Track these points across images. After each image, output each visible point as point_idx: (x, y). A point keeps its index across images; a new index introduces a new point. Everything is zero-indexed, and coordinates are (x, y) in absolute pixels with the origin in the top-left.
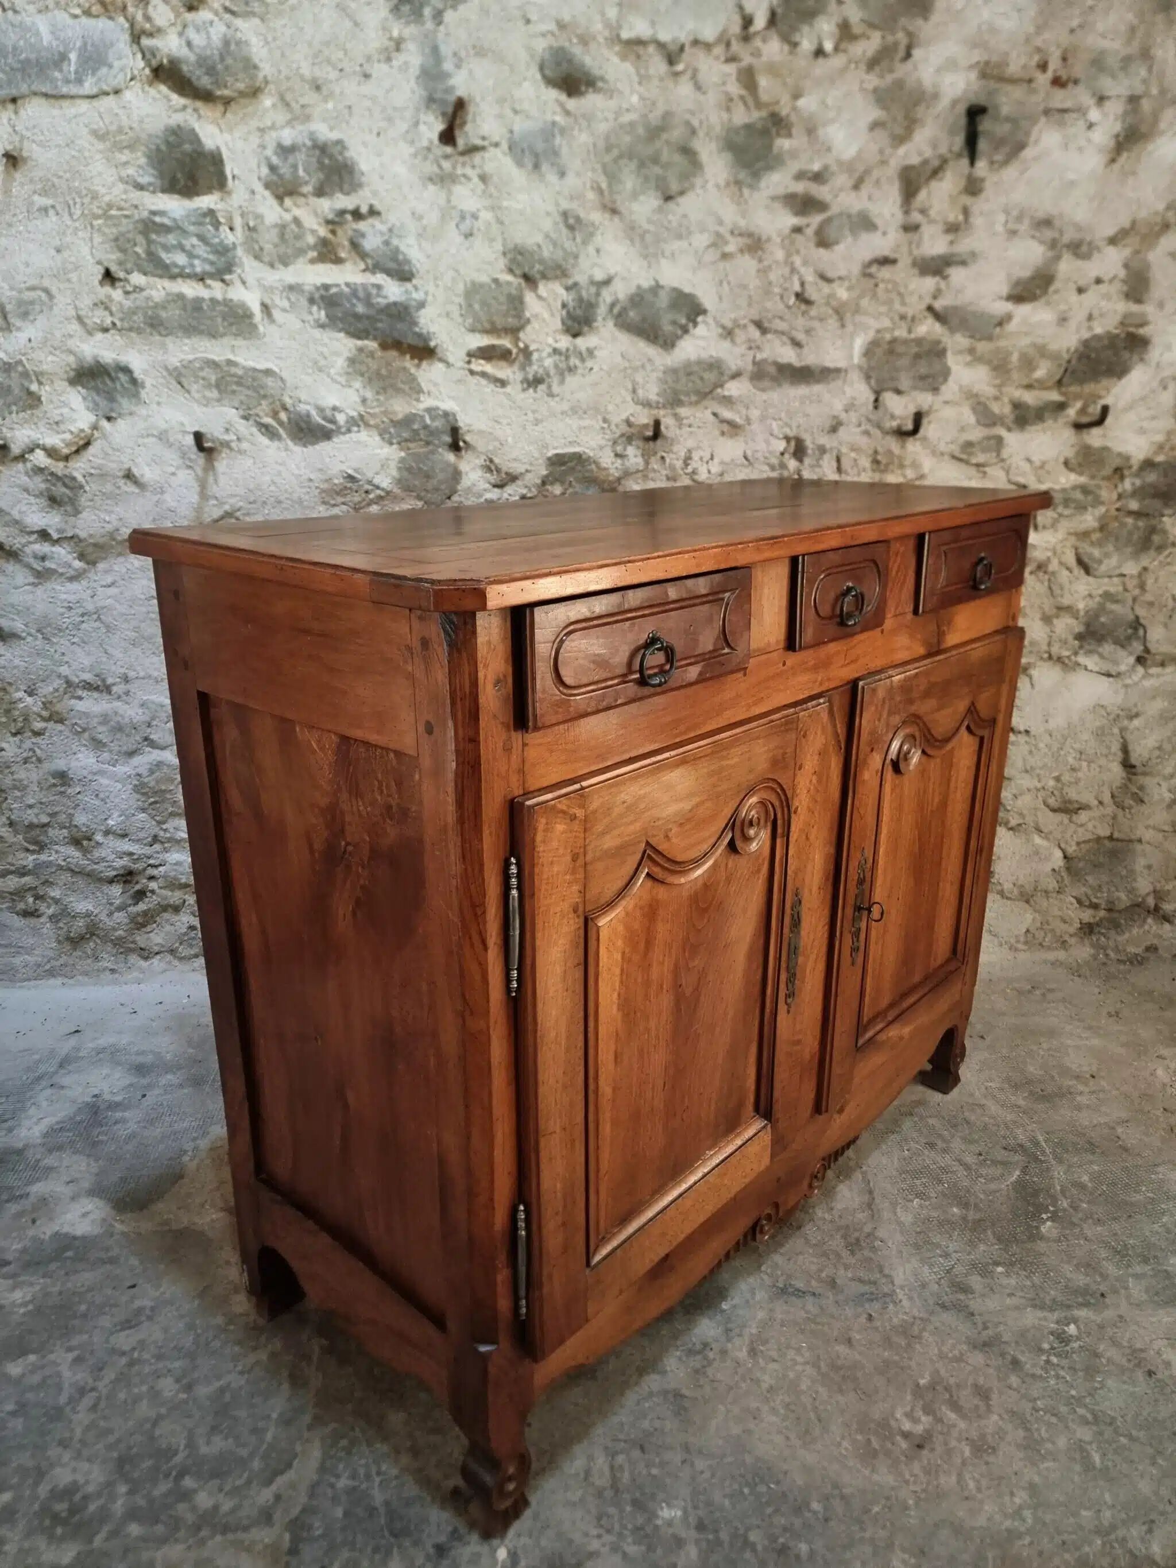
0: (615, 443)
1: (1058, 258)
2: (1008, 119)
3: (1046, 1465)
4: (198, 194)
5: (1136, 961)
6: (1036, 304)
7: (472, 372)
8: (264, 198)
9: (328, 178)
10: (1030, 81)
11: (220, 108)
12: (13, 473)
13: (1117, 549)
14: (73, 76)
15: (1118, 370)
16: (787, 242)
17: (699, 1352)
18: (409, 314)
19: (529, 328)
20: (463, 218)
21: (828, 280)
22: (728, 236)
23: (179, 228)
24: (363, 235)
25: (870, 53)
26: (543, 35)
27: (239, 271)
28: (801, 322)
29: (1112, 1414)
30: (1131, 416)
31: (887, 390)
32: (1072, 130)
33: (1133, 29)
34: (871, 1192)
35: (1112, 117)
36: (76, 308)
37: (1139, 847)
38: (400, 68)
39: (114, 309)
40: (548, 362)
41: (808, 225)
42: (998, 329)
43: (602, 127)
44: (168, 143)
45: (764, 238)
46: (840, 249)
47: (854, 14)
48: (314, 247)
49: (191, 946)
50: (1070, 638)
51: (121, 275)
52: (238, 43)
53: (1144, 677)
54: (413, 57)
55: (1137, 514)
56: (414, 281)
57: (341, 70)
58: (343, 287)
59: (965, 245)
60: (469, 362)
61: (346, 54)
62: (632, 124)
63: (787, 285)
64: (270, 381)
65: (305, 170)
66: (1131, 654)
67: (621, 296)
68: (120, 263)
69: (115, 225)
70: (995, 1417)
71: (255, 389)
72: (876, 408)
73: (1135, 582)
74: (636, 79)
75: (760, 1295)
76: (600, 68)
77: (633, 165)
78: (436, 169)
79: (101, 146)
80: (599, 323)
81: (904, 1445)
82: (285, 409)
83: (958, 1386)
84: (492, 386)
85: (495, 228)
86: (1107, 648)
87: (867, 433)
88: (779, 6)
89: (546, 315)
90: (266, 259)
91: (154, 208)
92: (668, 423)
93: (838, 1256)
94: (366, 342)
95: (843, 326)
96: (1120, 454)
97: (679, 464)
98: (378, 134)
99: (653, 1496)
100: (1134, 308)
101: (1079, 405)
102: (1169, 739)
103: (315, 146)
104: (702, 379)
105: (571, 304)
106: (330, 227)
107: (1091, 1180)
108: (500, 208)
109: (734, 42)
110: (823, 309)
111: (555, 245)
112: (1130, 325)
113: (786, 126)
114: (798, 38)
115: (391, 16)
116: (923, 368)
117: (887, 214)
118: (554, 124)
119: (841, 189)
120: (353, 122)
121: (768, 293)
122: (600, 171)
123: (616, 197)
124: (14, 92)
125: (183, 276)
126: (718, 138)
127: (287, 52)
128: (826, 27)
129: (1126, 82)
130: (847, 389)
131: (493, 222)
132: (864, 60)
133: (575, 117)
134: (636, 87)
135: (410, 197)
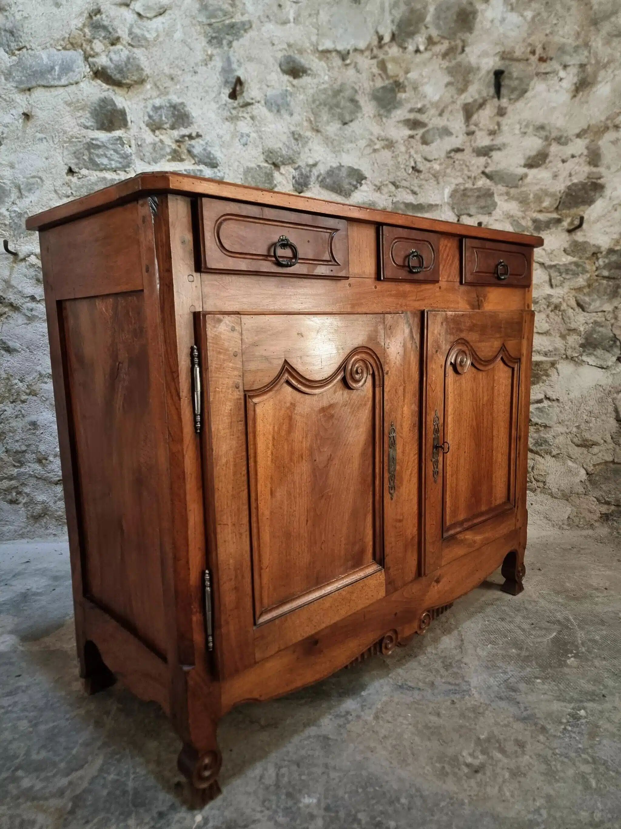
1: (549, 145)
2: (517, 79)
3: (559, 784)
4: (114, 130)
6: (539, 168)
8: (146, 131)
9: (176, 121)
10: (527, 60)
11: (126, 90)
12: (19, 267)
13: (600, 297)
14: (57, 77)
15: (590, 202)
16: (406, 143)
17: (342, 716)
20: (242, 136)
21: (430, 161)
23: (104, 146)
24: (193, 147)
25: (443, 51)
26: (281, 50)
27: (133, 166)
28: (416, 181)
29: (605, 758)
30: (599, 225)
31: (463, 215)
32: (551, 83)
33: (578, 34)
34: (462, 640)
35: (571, 76)
36: (54, 186)
38: (212, 69)
39: (72, 186)
41: (417, 134)
42: (521, 182)
43: (311, 91)
44: (100, 106)
45: (394, 141)
46: (434, 145)
47: (434, 33)
48: (168, 154)
50: (577, 346)
51: (77, 170)
52: (134, 59)
54: (218, 63)
55: (608, 278)
56: (219, 168)
57: (183, 70)
59: (499, 140)
61: (186, 63)
62: (325, 89)
63: (408, 163)
65: (165, 117)
66: (614, 355)
68: (77, 164)
69: (74, 146)
70: (528, 757)
73: (611, 315)
74: (327, 69)
75: (386, 689)
76: (309, 64)
77: (326, 109)
78: (229, 114)
79: (68, 109)
80: (311, 185)
81: (466, 770)
83: (505, 740)
85: (258, 141)
86: (599, 352)
88: (396, 30)
89: (284, 182)
90: (146, 160)
91: (93, 137)
93: (437, 671)
95: (438, 183)
96: (594, 245)
98: (201, 99)
99: (300, 791)
100: (594, 170)
101: (569, 220)
103: (171, 106)
105: (297, 177)
106: (178, 144)
107: (601, 639)
108: (260, 131)
109: (374, 49)
110: (427, 175)
111: (288, 148)
112: (592, 178)
113: (403, 87)
114: (406, 45)
115: (207, 45)
116: (482, 203)
117: (457, 128)
118: (287, 91)
119: (433, 116)
120: (189, 94)
121: (398, 168)
122: (310, 113)
123: (318, 124)
124: (30, 86)
125: (106, 169)
126: (369, 94)
127: (158, 63)
128: (420, 39)
129: (578, 58)
130: (443, 215)
131: (257, 138)
132: (441, 54)
133: (297, 88)
134: (327, 72)
135: (216, 127)
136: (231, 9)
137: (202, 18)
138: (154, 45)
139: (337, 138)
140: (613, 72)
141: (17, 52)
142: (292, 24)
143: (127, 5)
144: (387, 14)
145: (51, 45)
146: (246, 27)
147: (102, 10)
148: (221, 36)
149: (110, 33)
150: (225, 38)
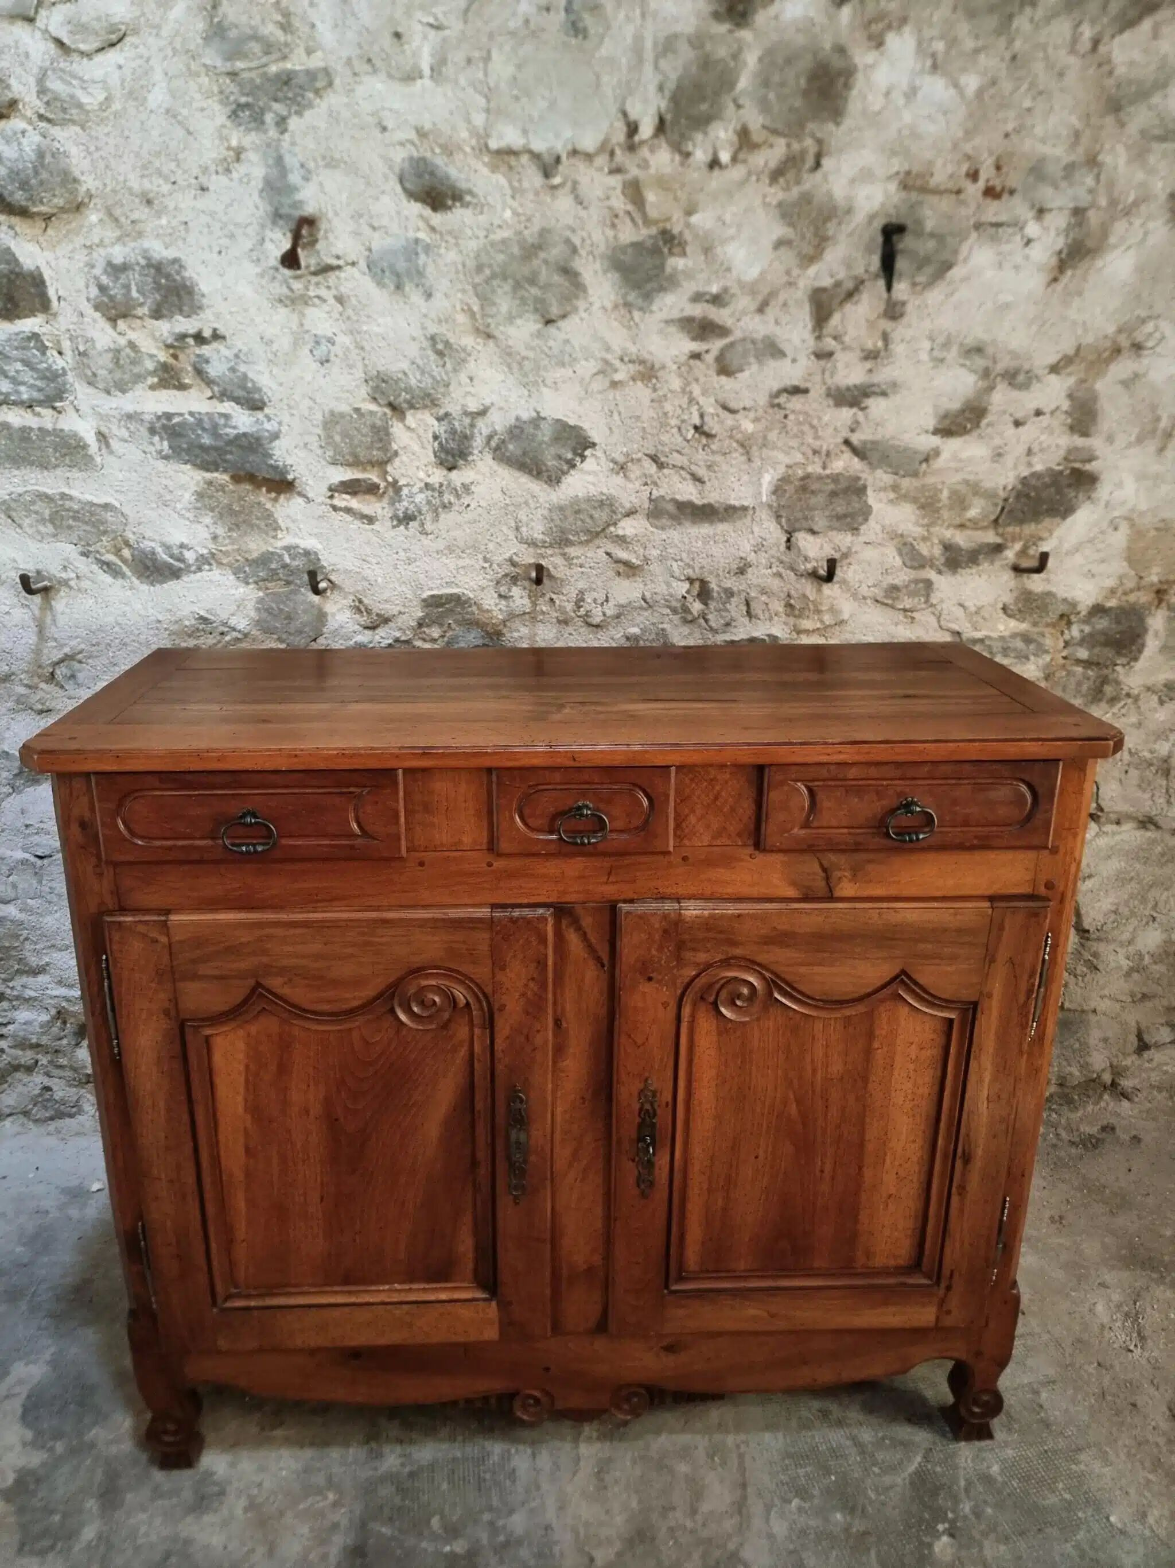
0: (498, 583)
1: (991, 388)
2: (932, 235)
4: (19, 318)
5: (1091, 1144)
6: (967, 437)
7: (335, 508)
8: (95, 321)
9: (165, 300)
10: (959, 192)
11: (40, 224)
15: (1063, 510)
16: (684, 369)
18: (261, 445)
19: (397, 462)
20: (318, 343)
21: (733, 412)
22: (617, 363)
24: (207, 361)
25: (773, 164)
26: (402, 144)
27: (71, 398)
28: (701, 456)
30: (1078, 559)
31: (800, 530)
32: (1006, 248)
33: (1077, 135)
34: (744, 1486)
35: (1053, 233)
37: (1093, 1018)
38: (241, 180)
40: (420, 498)
41: (707, 352)
42: (924, 465)
43: (473, 245)
45: (657, 366)
46: (744, 376)
47: (755, 119)
48: (154, 373)
49: (46, 1108)
52: (55, 154)
53: (1097, 835)
54: (255, 168)
55: (1087, 664)
56: (267, 410)
57: (174, 183)
58: (187, 416)
59: (884, 374)
60: (331, 497)
61: (178, 166)
62: (504, 241)
63: (686, 417)
64: (109, 516)
65: (138, 291)
67: (499, 428)
71: (94, 526)
72: (789, 548)
74: (509, 192)
76: (468, 180)
77: (507, 287)
78: (285, 290)
80: (475, 456)
82: (128, 545)
84: (357, 523)
85: (354, 353)
87: (779, 575)
88: (668, 111)
89: (416, 447)
90: (101, 385)
92: (553, 562)
94: (216, 475)
95: (749, 460)
96: (1065, 600)
97: (569, 607)
98: (220, 252)
100: (1079, 441)
101: (1018, 546)
102: (1127, 903)
103: (149, 265)
104: (591, 517)
105: (443, 436)
106: (171, 351)
108: (359, 333)
109: (618, 152)
110: (726, 442)
111: (423, 373)
112: (1075, 461)
113: (680, 244)
114: (690, 148)
115: (228, 123)
116: (840, 507)
117: (796, 340)
118: (417, 241)
119: (744, 313)
120: (191, 239)
121: (664, 425)
122: (471, 293)
123: (490, 320)
125: (8, 404)
126: (603, 256)
127: (113, 163)
128: (722, 134)
129: (1070, 192)
130: (756, 529)
131: (352, 347)
132: (767, 171)
133: (441, 234)
134: (509, 201)
135: (258, 320)
136: (280, 36)
137: (212, 57)
138: (102, 121)
140: (1143, 225)
142: (427, 82)
143: (28, 18)
144: (648, 68)
146: (319, 84)
148: (261, 103)
150: (270, 109)
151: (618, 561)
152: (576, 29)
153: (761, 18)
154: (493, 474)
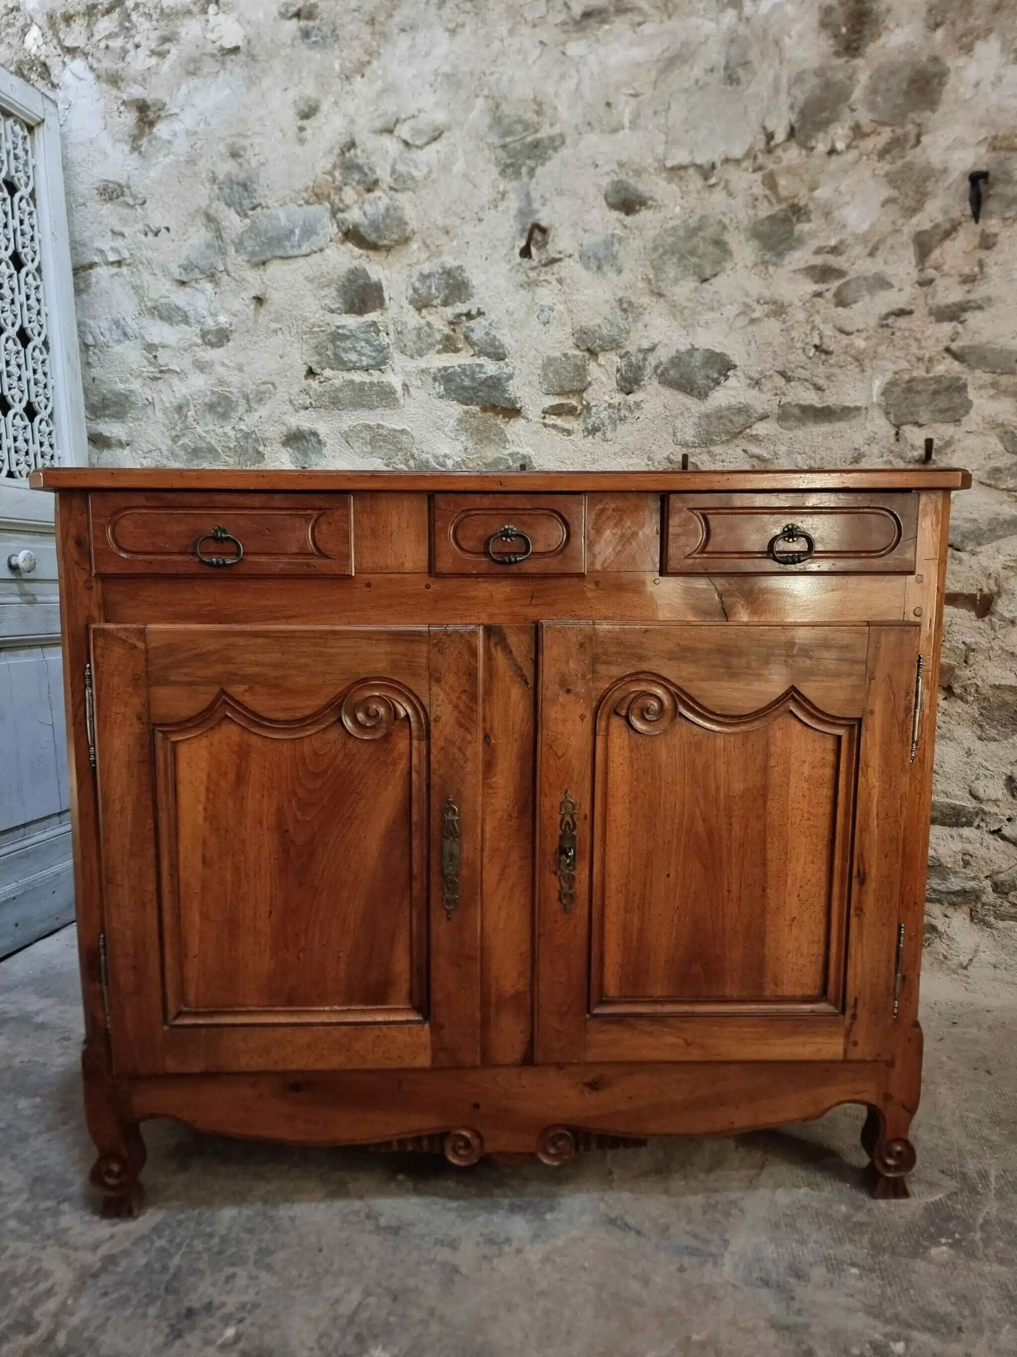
4: (366, 312)
7: (545, 425)
8: (409, 311)
9: (451, 293)
11: (385, 254)
14: (296, 244)
16: (808, 305)
17: (498, 1244)
18: (501, 384)
19: (590, 390)
20: (542, 311)
21: (848, 334)
22: (755, 305)
23: (353, 336)
24: (473, 330)
25: (880, 146)
26: (607, 174)
27: (391, 363)
28: (821, 370)
31: (907, 424)
36: (289, 394)
38: (503, 212)
39: (312, 394)
40: (604, 415)
41: (827, 290)
43: (652, 233)
44: (349, 280)
45: (786, 304)
46: (858, 306)
47: (864, 117)
48: (439, 342)
51: (319, 371)
52: (396, 209)
54: (513, 203)
56: (507, 360)
57: (463, 218)
58: (457, 368)
59: (980, 292)
60: (544, 418)
61: (467, 207)
62: (674, 228)
63: (808, 340)
64: (404, 438)
65: (436, 289)
67: (664, 359)
68: (318, 363)
69: (316, 337)
71: (394, 444)
72: (898, 440)
74: (679, 195)
75: (587, 1218)
76: (651, 191)
77: (675, 260)
78: (524, 278)
79: (310, 286)
80: (646, 381)
82: (413, 456)
84: (560, 436)
85: (566, 316)
87: (889, 462)
88: (797, 121)
89: (604, 378)
90: (408, 353)
91: (339, 324)
92: (703, 459)
93: (689, 1211)
94: (471, 407)
95: (863, 371)
98: (486, 259)
99: (376, 1337)
104: (731, 421)
105: (624, 369)
106: (451, 326)
108: (570, 301)
109: (760, 156)
110: (842, 357)
111: (612, 324)
113: (805, 213)
114: (814, 144)
115: (500, 178)
116: (942, 402)
117: (903, 274)
118: (613, 235)
119: (858, 257)
120: (470, 252)
121: (791, 348)
122: (649, 266)
123: (660, 284)
124: (264, 258)
125: (355, 368)
126: (746, 230)
127: (428, 211)
128: (840, 131)
130: (868, 425)
131: (565, 312)
132: (875, 152)
133: (631, 229)
134: (679, 200)
135: (506, 299)
136: (535, 118)
137: (493, 138)
138: (425, 186)
139: (690, 305)
141: (250, 213)
142: (627, 131)
143: (390, 131)
144: (783, 96)
145: (291, 199)
146: (556, 144)
147: (358, 142)
148: (520, 162)
149: (366, 175)
150: (524, 164)
151: (752, 456)
152: (732, 79)
153: (872, 49)
154: (658, 394)
